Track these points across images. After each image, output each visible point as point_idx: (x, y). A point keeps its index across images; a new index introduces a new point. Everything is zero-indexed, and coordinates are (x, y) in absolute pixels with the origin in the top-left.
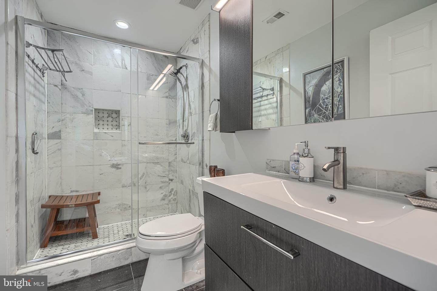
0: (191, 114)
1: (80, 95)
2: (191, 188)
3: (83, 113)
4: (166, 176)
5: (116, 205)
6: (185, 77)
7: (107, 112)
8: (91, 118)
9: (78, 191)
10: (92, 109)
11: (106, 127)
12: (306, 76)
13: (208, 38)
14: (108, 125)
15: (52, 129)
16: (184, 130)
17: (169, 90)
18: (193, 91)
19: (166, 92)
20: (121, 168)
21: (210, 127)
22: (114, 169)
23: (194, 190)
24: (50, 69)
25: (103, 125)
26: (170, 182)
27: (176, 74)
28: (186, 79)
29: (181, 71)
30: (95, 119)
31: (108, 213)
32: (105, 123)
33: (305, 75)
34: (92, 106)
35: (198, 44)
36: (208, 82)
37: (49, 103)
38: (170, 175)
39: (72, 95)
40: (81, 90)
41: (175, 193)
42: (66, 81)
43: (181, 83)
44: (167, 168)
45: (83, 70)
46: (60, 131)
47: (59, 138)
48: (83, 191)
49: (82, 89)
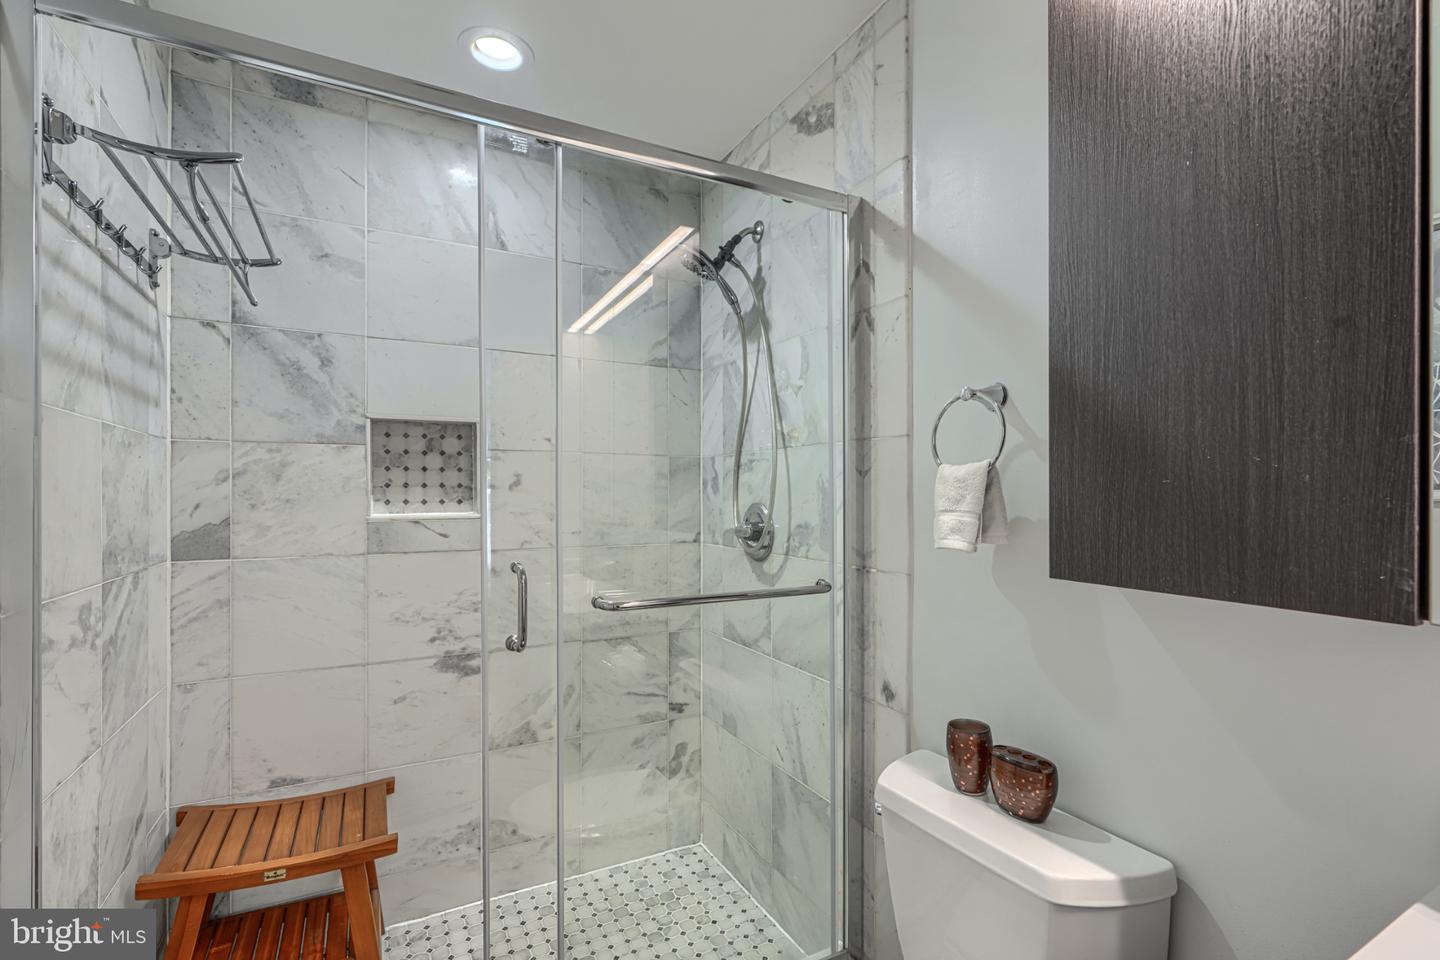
0: (783, 440)
1: (310, 363)
2: (786, 767)
3: (322, 440)
4: (657, 691)
5: (459, 827)
6: (752, 274)
7: (421, 431)
8: (359, 457)
9: (301, 781)
10: (360, 421)
11: (416, 493)
13: (903, 96)
14: (424, 486)
15: (191, 515)
16: (745, 501)
17: (671, 334)
18: (798, 339)
19: (659, 343)
20: (476, 671)
21: (955, 531)
22: (451, 676)
23: (805, 781)
24: (185, 253)
25: (406, 485)
26: (675, 715)
27: (718, 264)
30: (375, 464)
31: (424, 865)
32: (416, 476)
34: (360, 410)
36: (903, 303)
37: (180, 400)
38: (674, 688)
39: (282, 365)
40: (316, 342)
41: (691, 760)
42: (254, 304)
43: (734, 303)
44: (663, 657)
45: (326, 256)
46: (226, 522)
47: (223, 551)
48: (323, 779)
49: (320, 335)
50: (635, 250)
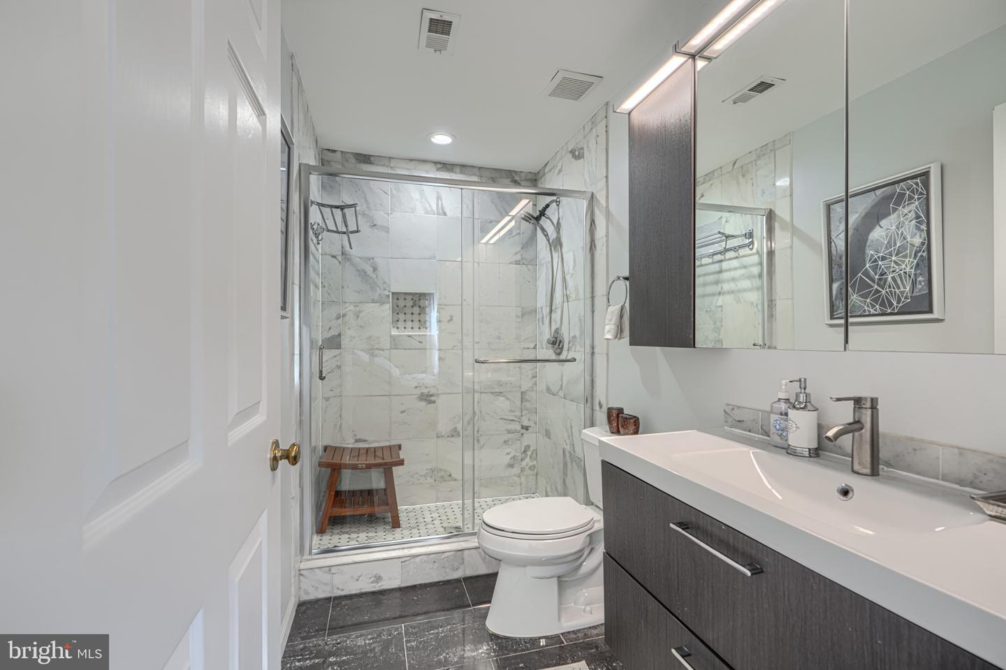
0: (567, 298)
1: (369, 270)
2: (568, 448)
3: (373, 301)
4: (515, 419)
5: (427, 470)
6: (555, 223)
7: (411, 297)
8: (386, 310)
9: (366, 441)
10: (387, 293)
11: (409, 324)
12: (832, 207)
13: (605, 151)
14: (412, 321)
15: (328, 332)
16: (554, 328)
17: (522, 248)
18: (572, 253)
19: (516, 253)
20: (434, 402)
21: (609, 332)
22: (424, 403)
23: (574, 451)
24: (328, 231)
25: (405, 321)
26: (524, 431)
27: (538, 219)
28: (558, 227)
29: (548, 212)
30: (393, 312)
31: (413, 484)
32: (409, 317)
33: (829, 206)
34: (388, 289)
35: (582, 160)
36: (605, 238)
37: (324, 287)
38: (523, 418)
39: (358, 270)
40: (372, 261)
41: (532, 454)
42: (351, 248)
43: (546, 235)
44: (518, 403)
45: (375, 225)
46: (340, 335)
47: (339, 347)
48: (374, 442)
49: (373, 258)
50: (505, 210)
